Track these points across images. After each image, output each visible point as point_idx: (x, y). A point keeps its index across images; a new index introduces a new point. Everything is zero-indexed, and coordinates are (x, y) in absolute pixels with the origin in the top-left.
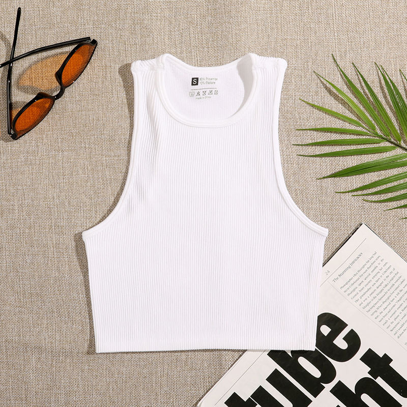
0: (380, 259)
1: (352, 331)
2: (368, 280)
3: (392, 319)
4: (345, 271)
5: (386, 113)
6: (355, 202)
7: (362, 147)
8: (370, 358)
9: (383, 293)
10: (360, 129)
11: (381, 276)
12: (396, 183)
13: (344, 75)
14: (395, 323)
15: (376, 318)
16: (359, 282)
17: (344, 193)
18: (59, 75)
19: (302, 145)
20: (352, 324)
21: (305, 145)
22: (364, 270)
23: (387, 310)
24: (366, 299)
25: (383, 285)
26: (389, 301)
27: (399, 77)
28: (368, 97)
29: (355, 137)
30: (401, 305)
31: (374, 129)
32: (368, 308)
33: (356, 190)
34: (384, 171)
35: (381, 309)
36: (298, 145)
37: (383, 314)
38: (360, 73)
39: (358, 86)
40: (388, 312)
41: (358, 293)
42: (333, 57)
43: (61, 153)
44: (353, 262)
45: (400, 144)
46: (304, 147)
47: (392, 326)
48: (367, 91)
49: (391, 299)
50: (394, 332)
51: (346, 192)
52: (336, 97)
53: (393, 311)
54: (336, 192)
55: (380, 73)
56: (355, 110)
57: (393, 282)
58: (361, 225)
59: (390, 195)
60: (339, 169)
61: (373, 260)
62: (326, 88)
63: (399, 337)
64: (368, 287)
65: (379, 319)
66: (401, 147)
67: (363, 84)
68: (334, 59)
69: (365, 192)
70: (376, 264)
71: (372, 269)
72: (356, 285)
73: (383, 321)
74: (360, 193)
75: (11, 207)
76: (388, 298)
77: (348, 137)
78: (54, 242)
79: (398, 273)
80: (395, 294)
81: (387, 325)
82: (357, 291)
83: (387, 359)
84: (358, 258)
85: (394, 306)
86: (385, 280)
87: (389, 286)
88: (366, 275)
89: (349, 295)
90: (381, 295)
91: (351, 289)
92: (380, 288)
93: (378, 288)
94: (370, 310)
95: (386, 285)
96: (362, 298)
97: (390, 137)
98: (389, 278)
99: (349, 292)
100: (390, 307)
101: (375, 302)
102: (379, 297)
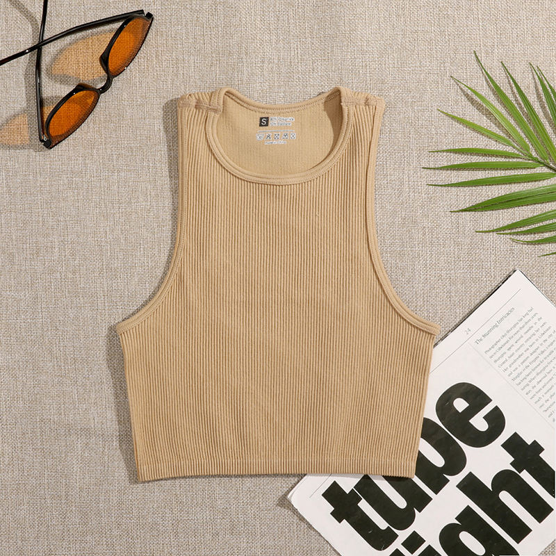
0: (538, 316)
1: (497, 408)
2: (520, 343)
3: (548, 396)
4: (490, 330)
5: (544, 130)
6: (502, 242)
7: (512, 173)
8: (515, 445)
9: (538, 362)
10: (509, 149)
11: (537, 340)
13: (490, 80)
14: (551, 401)
15: (527, 394)
16: (508, 346)
17: (487, 232)
18: (104, 60)
19: (434, 169)
20: (497, 400)
21: (438, 169)
22: (514, 331)
23: (542, 384)
24: (516, 369)
25: (539, 351)
26: (545, 372)
28: (521, 107)
29: (503, 160)
31: (527, 149)
32: (518, 381)
33: (504, 228)
34: (539, 205)
35: (534, 383)
36: (430, 169)
37: (536, 389)
38: (511, 76)
39: (508, 93)
40: (543, 387)
41: (507, 360)
44: (502, 319)
46: (437, 171)
47: (547, 405)
51: (489, 232)
52: (479, 107)
53: (549, 386)
54: (477, 232)
55: (536, 77)
56: (503, 123)
57: (552, 348)
58: (515, 271)
61: (528, 318)
62: (467, 95)
63: (554, 420)
64: (520, 352)
65: (531, 395)
67: (515, 90)
70: (530, 324)
71: (526, 330)
72: (504, 349)
73: (536, 398)
75: (49, 244)
76: (544, 368)
77: (493, 159)
78: (105, 289)
80: (553, 364)
81: (540, 404)
82: (506, 357)
83: (536, 448)
84: (508, 314)
85: (551, 380)
86: (541, 344)
87: (546, 353)
88: (517, 337)
89: (495, 361)
90: (535, 365)
91: (499, 355)
92: (535, 355)
93: (532, 354)
94: (520, 383)
95: (543, 352)
96: (513, 366)
97: (548, 161)
98: (548, 343)
99: (495, 357)
100: (545, 380)
101: (527, 372)
102: (532, 366)
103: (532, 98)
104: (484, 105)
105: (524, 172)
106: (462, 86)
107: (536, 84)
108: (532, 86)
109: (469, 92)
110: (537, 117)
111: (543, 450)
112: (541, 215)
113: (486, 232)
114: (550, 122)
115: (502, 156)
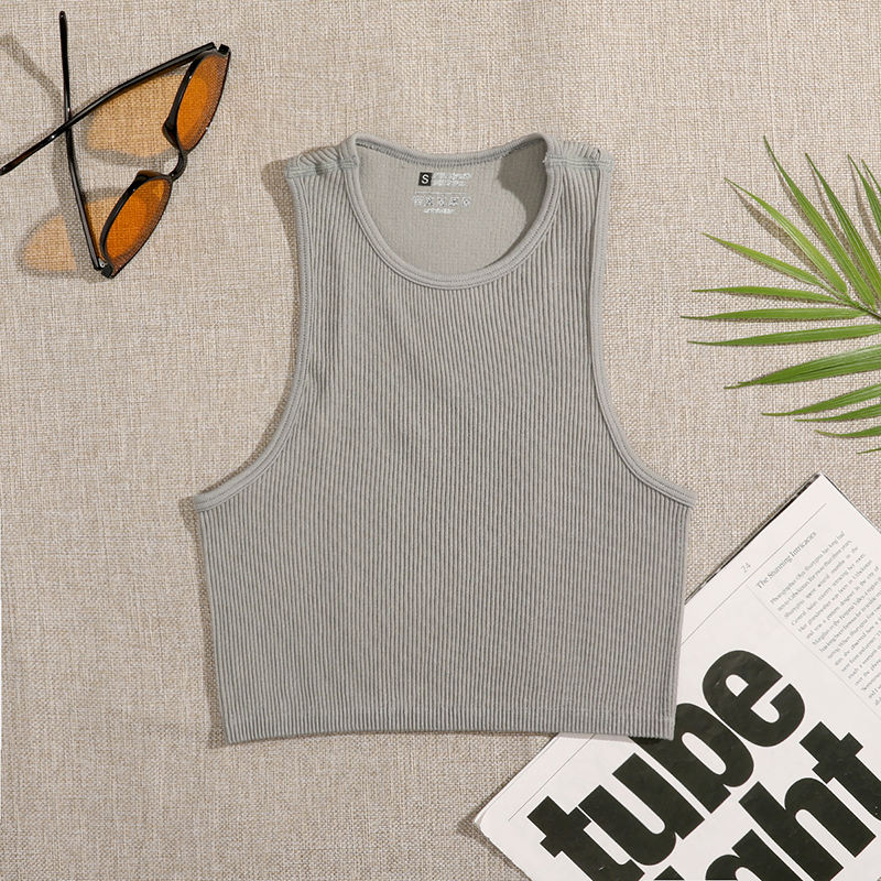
0: (850, 547)
1: (790, 688)
2: (825, 587)
3: (866, 668)
4: (781, 566)
6: (802, 433)
7: (819, 325)
8: (820, 741)
9: (852, 615)
10: (814, 289)
11: (850, 582)
13: (785, 179)
14: (873, 674)
15: (837, 664)
16: (806, 591)
17: (779, 415)
19: (699, 319)
20: (790, 675)
21: (706, 319)
22: (817, 567)
23: (858, 648)
24: (820, 625)
25: (853, 599)
26: (864, 630)
28: (834, 225)
29: (805, 305)
31: (843, 290)
32: (823, 643)
33: (805, 411)
34: (860, 375)
35: (847, 647)
36: (693, 318)
37: (851, 656)
38: (819, 175)
39: (815, 202)
40: (861, 653)
41: (804, 613)
42: (766, 142)
43: (213, 331)
44: (797, 550)
46: (704, 323)
47: (866, 680)
48: (832, 211)
49: (867, 626)
50: (869, 692)
51: (783, 415)
52: (769, 227)
53: (869, 651)
54: (764, 414)
55: (857, 177)
56: (805, 250)
58: (817, 476)
60: (771, 368)
61: (837, 548)
62: (750, 208)
63: (877, 703)
64: (825, 601)
65: (842, 665)
67: (826, 197)
68: (768, 146)
69: (821, 415)
70: (840, 557)
71: (834, 567)
72: (800, 597)
73: (850, 671)
74: (811, 416)
76: (862, 624)
80: (876, 617)
81: (856, 679)
82: (803, 608)
83: (852, 744)
84: (807, 541)
85: (872, 641)
87: (865, 602)
88: (821, 576)
89: (787, 615)
90: (847, 619)
91: (793, 604)
92: (847, 605)
93: (842, 604)
94: (826, 647)
95: (859, 600)
96: (813, 622)
97: (875, 306)
98: (867, 586)
99: (787, 609)
100: (863, 643)
101: (836, 630)
102: (844, 622)
103: (851, 211)
104: (777, 223)
105: (839, 324)
106: (744, 194)
107: (856, 186)
108: (851, 191)
109: (754, 203)
110: (858, 239)
111: (862, 747)
112: (862, 390)
113: (777, 415)
114: (878, 247)
115: (803, 300)
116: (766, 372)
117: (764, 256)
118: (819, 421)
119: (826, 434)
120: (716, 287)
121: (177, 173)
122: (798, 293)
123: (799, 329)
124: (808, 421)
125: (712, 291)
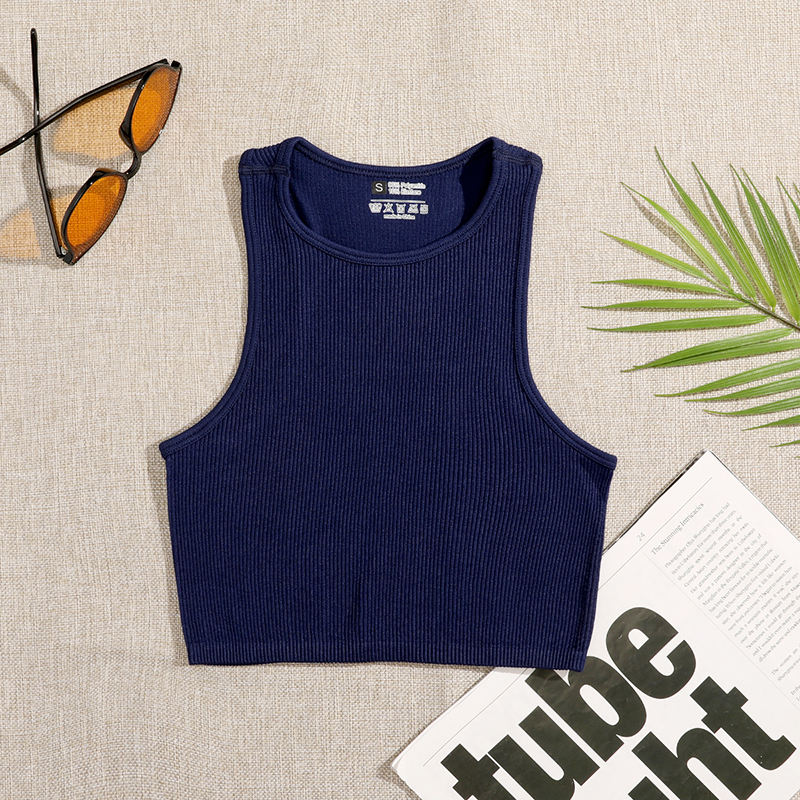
0: (734, 516)
1: (684, 644)
2: (712, 553)
3: (752, 626)
4: (672, 535)
5: (750, 256)
6: (691, 412)
7: (706, 314)
8: (708, 695)
9: (737, 578)
10: (701, 282)
11: (736, 548)
12: (765, 381)
13: (674, 184)
14: (757, 633)
15: (724, 623)
16: (696, 556)
17: (670, 396)
19: (598, 308)
20: (685, 632)
21: (603, 308)
22: (704, 535)
23: (743, 609)
24: (709, 588)
25: (739, 564)
26: (748, 592)
27: (776, 189)
28: (718, 225)
29: (693, 297)
30: (769, 602)
31: (727, 283)
32: (711, 605)
33: (694, 392)
34: (744, 360)
35: (733, 608)
36: (592, 308)
37: (737, 616)
38: (704, 181)
39: (701, 205)
40: (746, 614)
41: (695, 577)
42: (657, 152)
44: (687, 520)
45: (773, 311)
46: (602, 312)
47: (751, 638)
48: (716, 213)
49: (751, 590)
50: (753, 649)
51: (674, 396)
52: (660, 225)
53: (753, 612)
54: (657, 396)
55: (738, 184)
56: (692, 247)
57: (756, 559)
58: (703, 453)
59: (754, 403)
60: (663, 352)
61: (722, 517)
62: (643, 209)
63: (761, 659)
64: (712, 566)
65: (729, 624)
66: (775, 317)
67: (710, 201)
68: (658, 155)
69: (709, 395)
70: (727, 525)
71: (721, 535)
72: (692, 561)
73: (736, 629)
74: (699, 396)
76: (746, 588)
77: (680, 296)
79: (766, 543)
80: (759, 581)
81: (741, 637)
82: (694, 571)
83: (738, 697)
84: (695, 512)
85: (756, 603)
86: (742, 554)
87: (749, 566)
88: (709, 543)
89: (680, 578)
90: (734, 582)
91: (684, 569)
92: (733, 569)
93: (729, 568)
94: (714, 608)
95: (744, 565)
96: (703, 584)
97: (756, 298)
98: (750, 552)
99: (680, 573)
100: (748, 604)
101: (723, 593)
102: (730, 585)
103: (734, 214)
104: (667, 222)
105: (723, 314)
106: (637, 196)
107: (738, 194)
108: (733, 195)
109: (646, 205)
110: (740, 237)
111: (747, 700)
112: (745, 373)
114: (758, 245)
115: (691, 292)
116: (659, 356)
117: (655, 252)
118: (706, 401)
119: (712, 413)
120: (612, 279)
121: (132, 172)
122: (687, 285)
123: (688, 317)
124: (696, 401)
125: (609, 283)
